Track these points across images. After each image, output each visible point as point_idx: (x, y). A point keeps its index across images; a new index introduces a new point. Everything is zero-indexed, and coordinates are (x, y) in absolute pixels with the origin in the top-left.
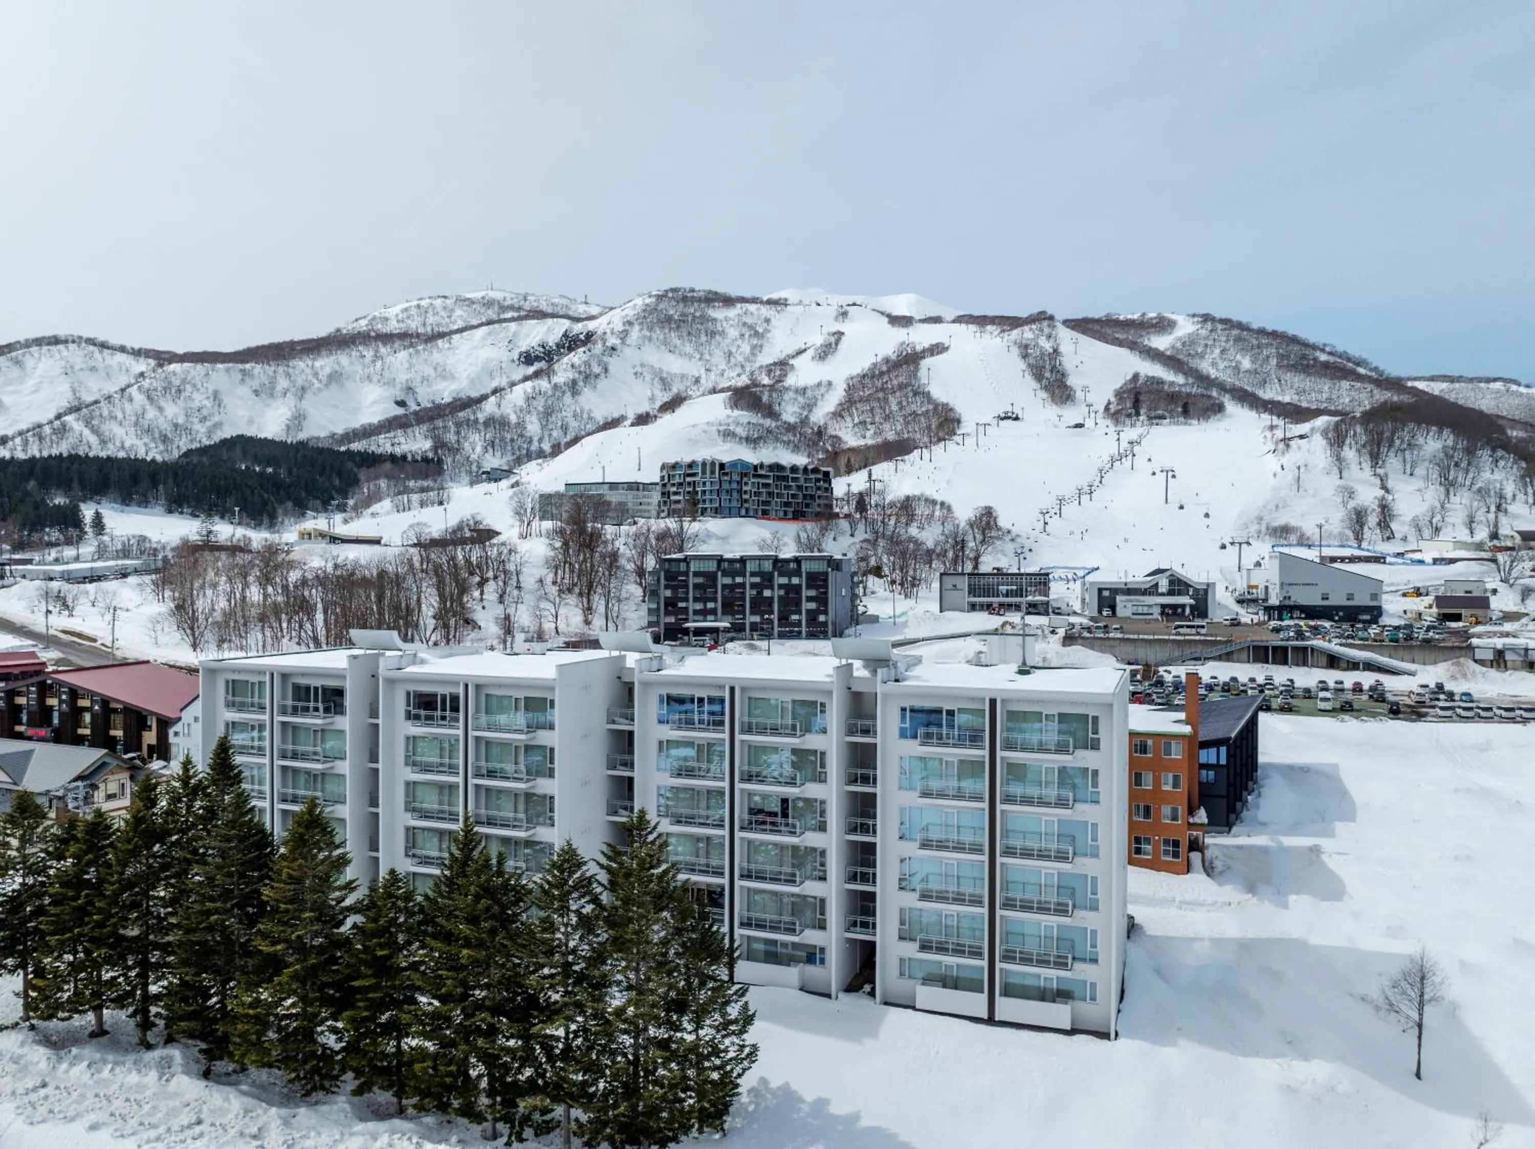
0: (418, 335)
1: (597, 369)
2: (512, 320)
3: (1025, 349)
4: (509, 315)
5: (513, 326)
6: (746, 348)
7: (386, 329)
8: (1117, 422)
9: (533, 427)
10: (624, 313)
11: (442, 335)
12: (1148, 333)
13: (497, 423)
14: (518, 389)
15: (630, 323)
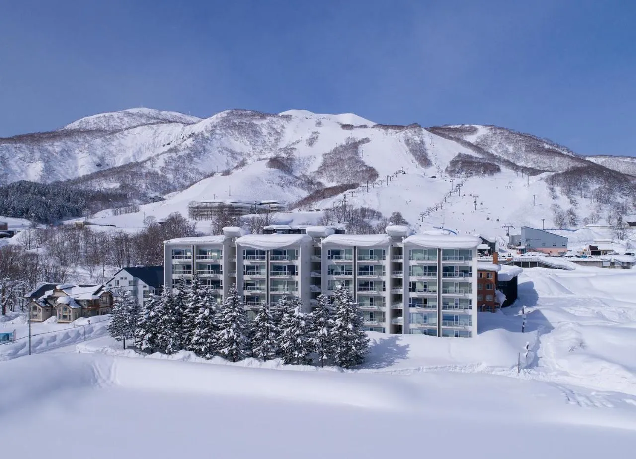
0: (106, 131)
1: (200, 149)
2: (153, 124)
3: (408, 141)
4: (153, 121)
5: (154, 126)
6: (272, 139)
7: (89, 127)
8: (451, 176)
9: (170, 176)
10: (211, 121)
11: (119, 131)
12: (465, 134)
13: (152, 175)
14: (161, 157)
15: (215, 126)
